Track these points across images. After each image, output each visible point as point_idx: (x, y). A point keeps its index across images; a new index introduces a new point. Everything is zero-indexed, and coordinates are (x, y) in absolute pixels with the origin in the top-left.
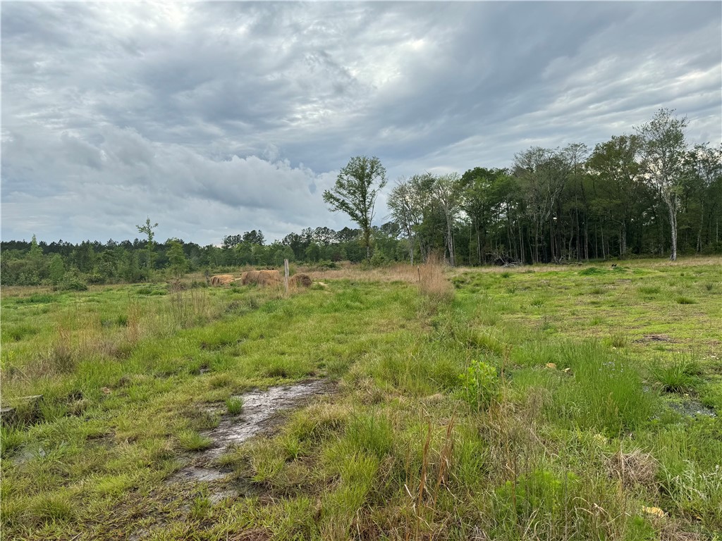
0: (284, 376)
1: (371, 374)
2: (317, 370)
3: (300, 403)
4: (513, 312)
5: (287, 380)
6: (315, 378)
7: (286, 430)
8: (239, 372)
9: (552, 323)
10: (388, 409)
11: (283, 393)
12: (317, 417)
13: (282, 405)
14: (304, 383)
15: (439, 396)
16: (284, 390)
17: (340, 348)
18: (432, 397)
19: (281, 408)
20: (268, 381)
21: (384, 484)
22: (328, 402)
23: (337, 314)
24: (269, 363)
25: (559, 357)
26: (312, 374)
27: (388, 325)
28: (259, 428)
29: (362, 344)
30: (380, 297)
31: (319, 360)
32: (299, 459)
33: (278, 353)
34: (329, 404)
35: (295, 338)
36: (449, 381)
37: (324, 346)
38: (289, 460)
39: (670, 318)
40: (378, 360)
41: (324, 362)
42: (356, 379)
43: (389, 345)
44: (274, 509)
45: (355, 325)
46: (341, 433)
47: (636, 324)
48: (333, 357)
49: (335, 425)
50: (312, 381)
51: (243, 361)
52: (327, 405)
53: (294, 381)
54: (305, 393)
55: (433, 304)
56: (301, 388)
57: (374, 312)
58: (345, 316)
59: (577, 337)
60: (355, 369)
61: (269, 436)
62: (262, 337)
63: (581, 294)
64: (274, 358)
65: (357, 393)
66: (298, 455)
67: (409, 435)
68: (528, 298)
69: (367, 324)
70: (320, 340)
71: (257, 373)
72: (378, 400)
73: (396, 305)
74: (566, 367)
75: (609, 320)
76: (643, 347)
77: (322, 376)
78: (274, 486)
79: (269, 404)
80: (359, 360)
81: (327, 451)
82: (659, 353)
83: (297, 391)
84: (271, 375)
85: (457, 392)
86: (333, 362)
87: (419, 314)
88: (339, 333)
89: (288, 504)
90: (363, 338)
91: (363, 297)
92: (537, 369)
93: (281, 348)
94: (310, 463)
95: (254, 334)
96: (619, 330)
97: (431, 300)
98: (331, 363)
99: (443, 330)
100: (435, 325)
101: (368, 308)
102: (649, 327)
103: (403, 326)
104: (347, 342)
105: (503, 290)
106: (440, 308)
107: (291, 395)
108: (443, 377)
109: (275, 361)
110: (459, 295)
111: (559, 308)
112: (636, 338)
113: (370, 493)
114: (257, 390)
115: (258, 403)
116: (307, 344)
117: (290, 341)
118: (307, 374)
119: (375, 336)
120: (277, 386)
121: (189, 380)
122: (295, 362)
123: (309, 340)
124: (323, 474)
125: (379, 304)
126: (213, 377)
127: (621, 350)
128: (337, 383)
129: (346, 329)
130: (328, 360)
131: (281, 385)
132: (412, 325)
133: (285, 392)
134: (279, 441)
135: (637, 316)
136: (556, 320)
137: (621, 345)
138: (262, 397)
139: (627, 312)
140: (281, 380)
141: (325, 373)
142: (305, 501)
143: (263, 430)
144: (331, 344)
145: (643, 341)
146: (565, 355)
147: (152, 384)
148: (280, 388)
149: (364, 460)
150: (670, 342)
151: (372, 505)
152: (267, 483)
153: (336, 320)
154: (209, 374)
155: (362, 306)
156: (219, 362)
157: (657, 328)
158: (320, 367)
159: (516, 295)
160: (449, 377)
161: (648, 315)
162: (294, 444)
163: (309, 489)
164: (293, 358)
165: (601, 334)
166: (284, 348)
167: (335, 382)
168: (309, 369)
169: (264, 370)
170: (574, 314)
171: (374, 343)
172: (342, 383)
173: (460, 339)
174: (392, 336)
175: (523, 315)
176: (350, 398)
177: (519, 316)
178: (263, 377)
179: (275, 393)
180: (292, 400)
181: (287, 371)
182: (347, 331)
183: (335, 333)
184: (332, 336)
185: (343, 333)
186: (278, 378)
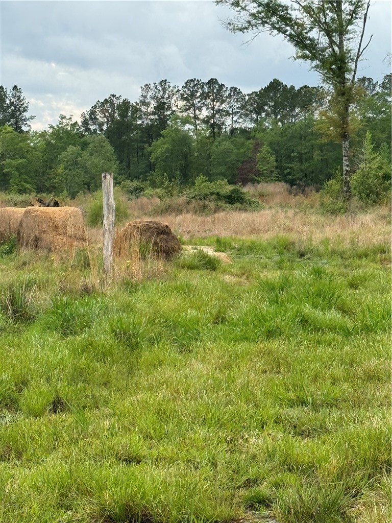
17: (302, 448)
23: (276, 345)
31: (249, 484)
33: (119, 458)
35: (162, 415)
41: (264, 489)
45: (335, 381)
48: (291, 478)
57: (391, 342)
58: (302, 353)
64: (113, 471)
69: (374, 378)
70: (238, 423)
86: (294, 492)
88: (292, 404)
90: (378, 422)
91: (348, 295)
93: (124, 443)
98: (289, 495)
101: (368, 330)
104: (323, 430)
109: (117, 483)
117: (147, 421)
122: (177, 486)
129: (315, 391)
144: (275, 438)
153: (277, 364)
155: (350, 325)
166: (133, 442)
168: (225, 512)
182: (319, 398)
183: (279, 401)
184: (272, 412)
185: (304, 403)
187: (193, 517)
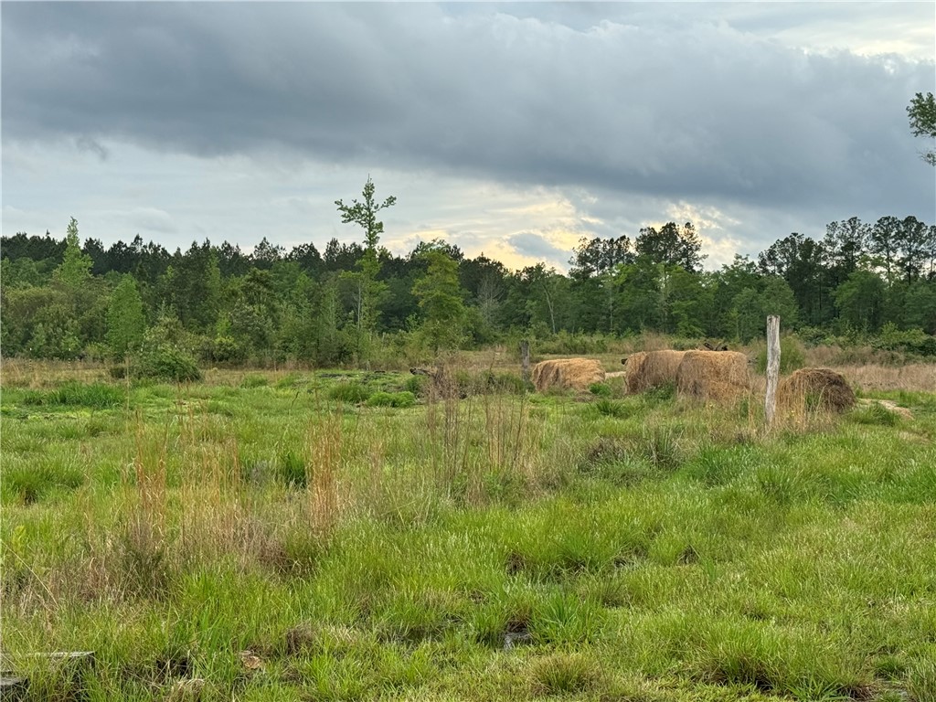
0: (764, 684)
2: (870, 681)
8: (624, 654)
24: (715, 640)
31: (884, 650)
33: (743, 611)
35: (798, 572)
37: (900, 608)
41: (899, 658)
51: (633, 623)
62: (689, 555)
64: (730, 624)
70: (884, 587)
71: (676, 665)
84: (722, 677)
93: (750, 598)
95: (662, 545)
98: (925, 665)
109: (733, 636)
116: (840, 594)
117: (781, 579)
121: (476, 658)
123: (845, 583)
126: (544, 660)
130: (915, 654)
140: (755, 696)
147: (373, 657)
154: (532, 648)
156: (561, 615)
158: (886, 672)
164: (794, 632)
166: (765, 597)
168: (850, 676)
169: (698, 659)
178: (695, 679)
181: (772, 669)
184: (925, 578)
186: (744, 689)
187: (812, 679)
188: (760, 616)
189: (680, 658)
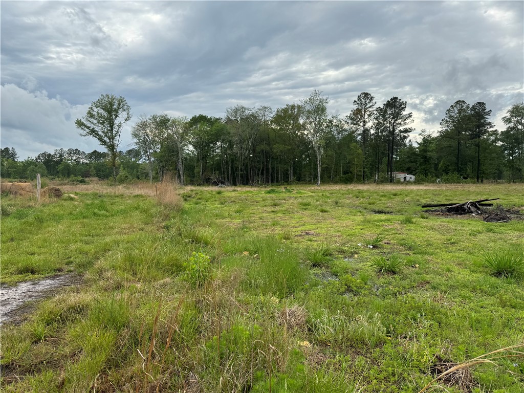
0: (33, 272)
1: (114, 268)
2: (64, 266)
3: (48, 294)
4: (223, 218)
5: (36, 276)
6: (63, 273)
7: (34, 317)
9: (247, 225)
10: (126, 294)
11: (31, 287)
12: (63, 305)
13: (30, 297)
14: (52, 277)
15: (168, 280)
16: (33, 284)
17: (86, 248)
18: (162, 281)
19: (30, 299)
20: (16, 277)
21: (121, 351)
22: (74, 292)
23: (85, 220)
24: (18, 263)
25: (251, 247)
26: (60, 270)
27: (129, 228)
28: (7, 318)
29: (106, 244)
30: (123, 207)
31: (68, 258)
32: (45, 340)
33: (28, 253)
34: (75, 293)
35: (45, 241)
36: (176, 268)
37: (72, 247)
38: (36, 342)
39: (316, 221)
40: (119, 256)
41: (72, 259)
42: (101, 272)
43: (130, 244)
44: (19, 385)
45: (101, 229)
46: (84, 316)
47: (297, 225)
48: (80, 256)
49: (80, 310)
50: (60, 276)
52: (73, 294)
53: (43, 276)
54: (53, 286)
55: (167, 212)
56: (49, 282)
57: (118, 219)
58: (93, 222)
59: (263, 234)
60: (99, 264)
61: (17, 324)
62: (12, 240)
63: (266, 206)
64: (23, 257)
65: (101, 283)
66: (44, 337)
67: (142, 311)
68: (234, 208)
69: (112, 228)
70: (69, 242)
71: (5, 272)
72: (119, 287)
73: (138, 213)
74: (255, 253)
75: (282, 222)
76: (300, 239)
77: (69, 271)
78: (20, 366)
79: (17, 297)
80: (103, 256)
81: (71, 331)
82: (309, 243)
83: (45, 284)
84: (20, 272)
85: (182, 276)
86: (81, 259)
87: (155, 220)
88: (86, 236)
89: (33, 379)
90: (108, 239)
91: (109, 207)
92: (237, 256)
93: (30, 250)
94: (55, 343)
96: (287, 229)
97: (165, 209)
98: (78, 260)
99: (173, 231)
100: (167, 228)
101: (112, 216)
102: (304, 227)
103: (142, 229)
104: (93, 242)
105: (217, 203)
106: (172, 215)
107: (39, 288)
108: (172, 266)
109: (23, 261)
110: (187, 206)
111: (252, 215)
112: (297, 234)
113: (109, 359)
114: (6, 286)
115: (6, 297)
116: (57, 245)
117: (39, 243)
118: (56, 270)
119: (118, 237)
120: (26, 281)
122: (44, 260)
123: (58, 242)
124: (67, 350)
125: (123, 212)
127: (288, 242)
128: (83, 276)
129: (93, 232)
130: (76, 258)
131: (30, 281)
132: (149, 228)
133: (33, 286)
134: (26, 327)
135: (298, 220)
136: (250, 222)
137: (288, 239)
138: (10, 291)
139: (292, 218)
140: (30, 276)
141: (72, 269)
142: (50, 374)
143: (11, 320)
144: (79, 245)
145: (301, 235)
146: (255, 246)
148: (29, 283)
149: (104, 334)
150: (315, 236)
151: (110, 369)
152: (13, 364)
153: (84, 225)
155: (108, 214)
157: (308, 227)
158: (68, 264)
159: (226, 206)
160: (176, 266)
161: (304, 219)
162: (41, 329)
163: (53, 364)
164: (42, 257)
165: (277, 232)
166: (35, 249)
167: (81, 275)
168: (58, 266)
169: (13, 269)
170: (261, 219)
171: (117, 243)
172: (88, 275)
173: (186, 237)
174: (132, 237)
175: (230, 220)
176: (94, 287)
177: (227, 220)
178: (12, 274)
179: (24, 287)
180: (41, 292)
181: (36, 268)
182: (94, 234)
183: (82, 235)
184: (79, 238)
185: (90, 235)
186: (27, 274)
187: (47, 269)
188: (33, 254)
189: (7, 269)
